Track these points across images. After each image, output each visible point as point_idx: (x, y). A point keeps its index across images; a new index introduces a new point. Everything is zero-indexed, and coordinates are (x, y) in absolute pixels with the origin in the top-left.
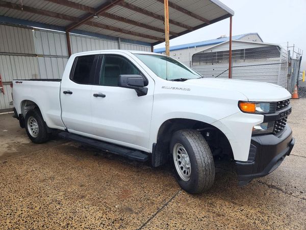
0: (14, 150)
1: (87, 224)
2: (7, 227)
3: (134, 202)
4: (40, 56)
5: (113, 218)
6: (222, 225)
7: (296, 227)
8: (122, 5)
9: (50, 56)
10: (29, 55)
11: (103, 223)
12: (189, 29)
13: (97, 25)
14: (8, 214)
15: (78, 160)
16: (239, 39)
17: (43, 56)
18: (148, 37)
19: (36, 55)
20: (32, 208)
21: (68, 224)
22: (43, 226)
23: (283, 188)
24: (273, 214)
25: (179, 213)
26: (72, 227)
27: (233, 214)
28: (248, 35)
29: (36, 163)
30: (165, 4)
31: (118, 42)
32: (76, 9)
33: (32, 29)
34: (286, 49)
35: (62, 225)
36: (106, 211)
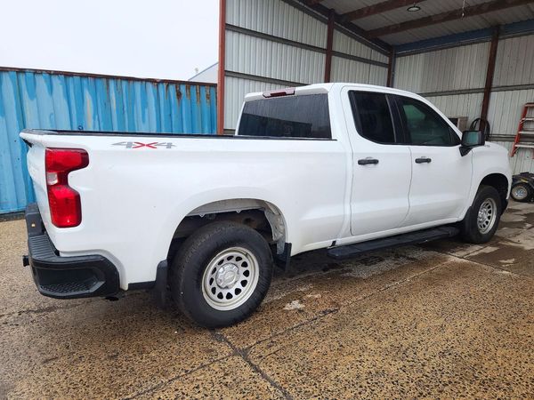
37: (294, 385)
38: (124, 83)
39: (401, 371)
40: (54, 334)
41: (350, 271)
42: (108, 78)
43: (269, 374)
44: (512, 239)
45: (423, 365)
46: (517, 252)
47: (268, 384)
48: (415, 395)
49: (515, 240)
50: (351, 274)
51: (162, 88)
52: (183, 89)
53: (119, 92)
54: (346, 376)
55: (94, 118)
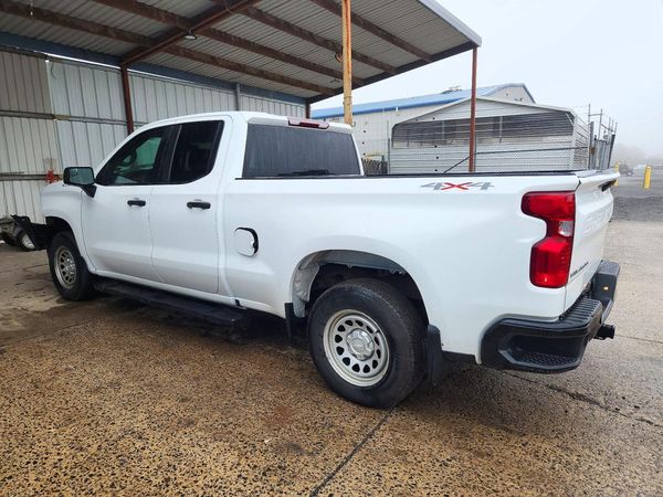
0: (16, 325)
1: (209, 479)
2: (31, 488)
3: (303, 431)
4: (61, 118)
5: (263, 465)
6: (490, 474)
7: (634, 475)
8: (248, 14)
9: (84, 119)
10: (38, 116)
11: (244, 475)
12: (387, 72)
13: (189, 54)
14: (28, 463)
15: (165, 347)
16: (488, 95)
17: (69, 118)
18: (299, 84)
19: (53, 117)
20: (81, 449)
21: (167, 480)
22: (112, 486)
23: (601, 399)
24: (587, 451)
25: (399, 453)
26: (176, 485)
27: (508, 453)
28: (506, 87)
29: (72, 354)
30: (344, 16)
31: (236, 94)
32: (146, 19)
33: (46, 57)
34: (585, 119)
35: (155, 481)
36: (245, 450)
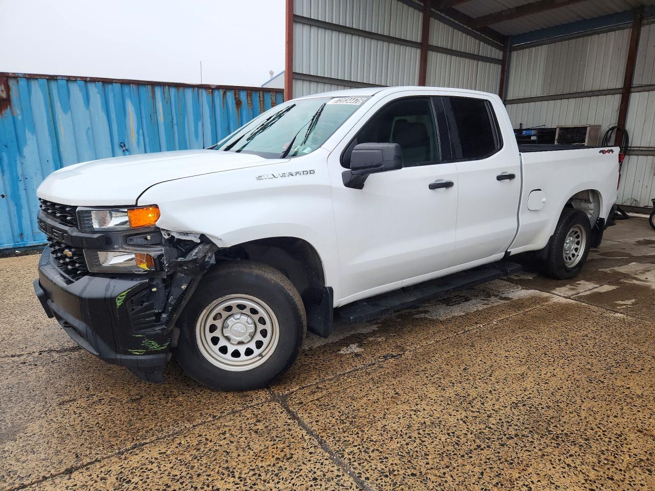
37: (332, 434)
38: (173, 91)
39: (461, 422)
40: (74, 376)
41: (426, 312)
42: (153, 84)
43: (306, 421)
44: (639, 277)
45: (489, 416)
46: (640, 292)
47: (304, 432)
48: (472, 448)
49: (642, 277)
50: (427, 316)
51: (218, 95)
52: (243, 96)
53: (167, 101)
54: (395, 426)
55: (138, 133)
